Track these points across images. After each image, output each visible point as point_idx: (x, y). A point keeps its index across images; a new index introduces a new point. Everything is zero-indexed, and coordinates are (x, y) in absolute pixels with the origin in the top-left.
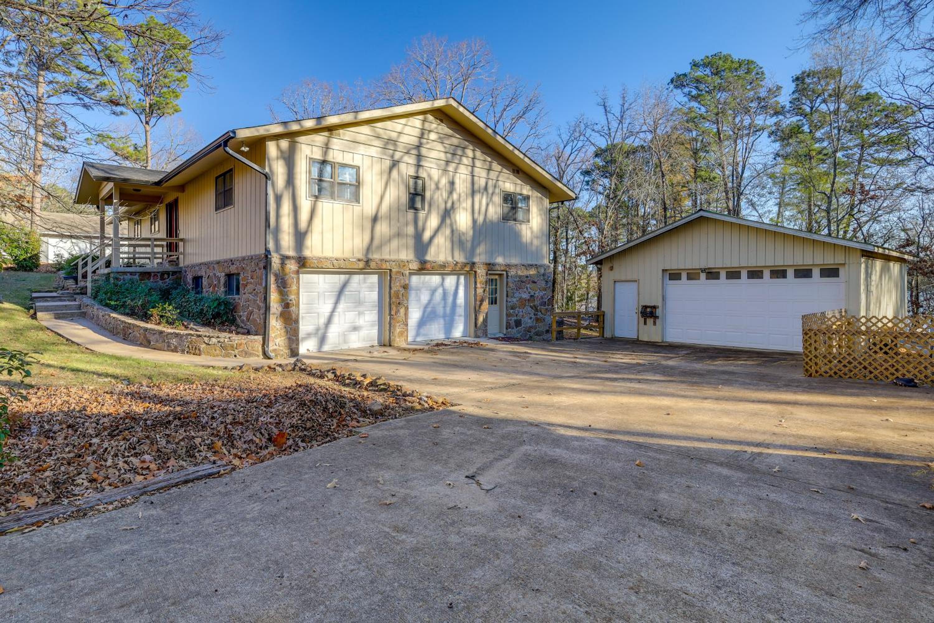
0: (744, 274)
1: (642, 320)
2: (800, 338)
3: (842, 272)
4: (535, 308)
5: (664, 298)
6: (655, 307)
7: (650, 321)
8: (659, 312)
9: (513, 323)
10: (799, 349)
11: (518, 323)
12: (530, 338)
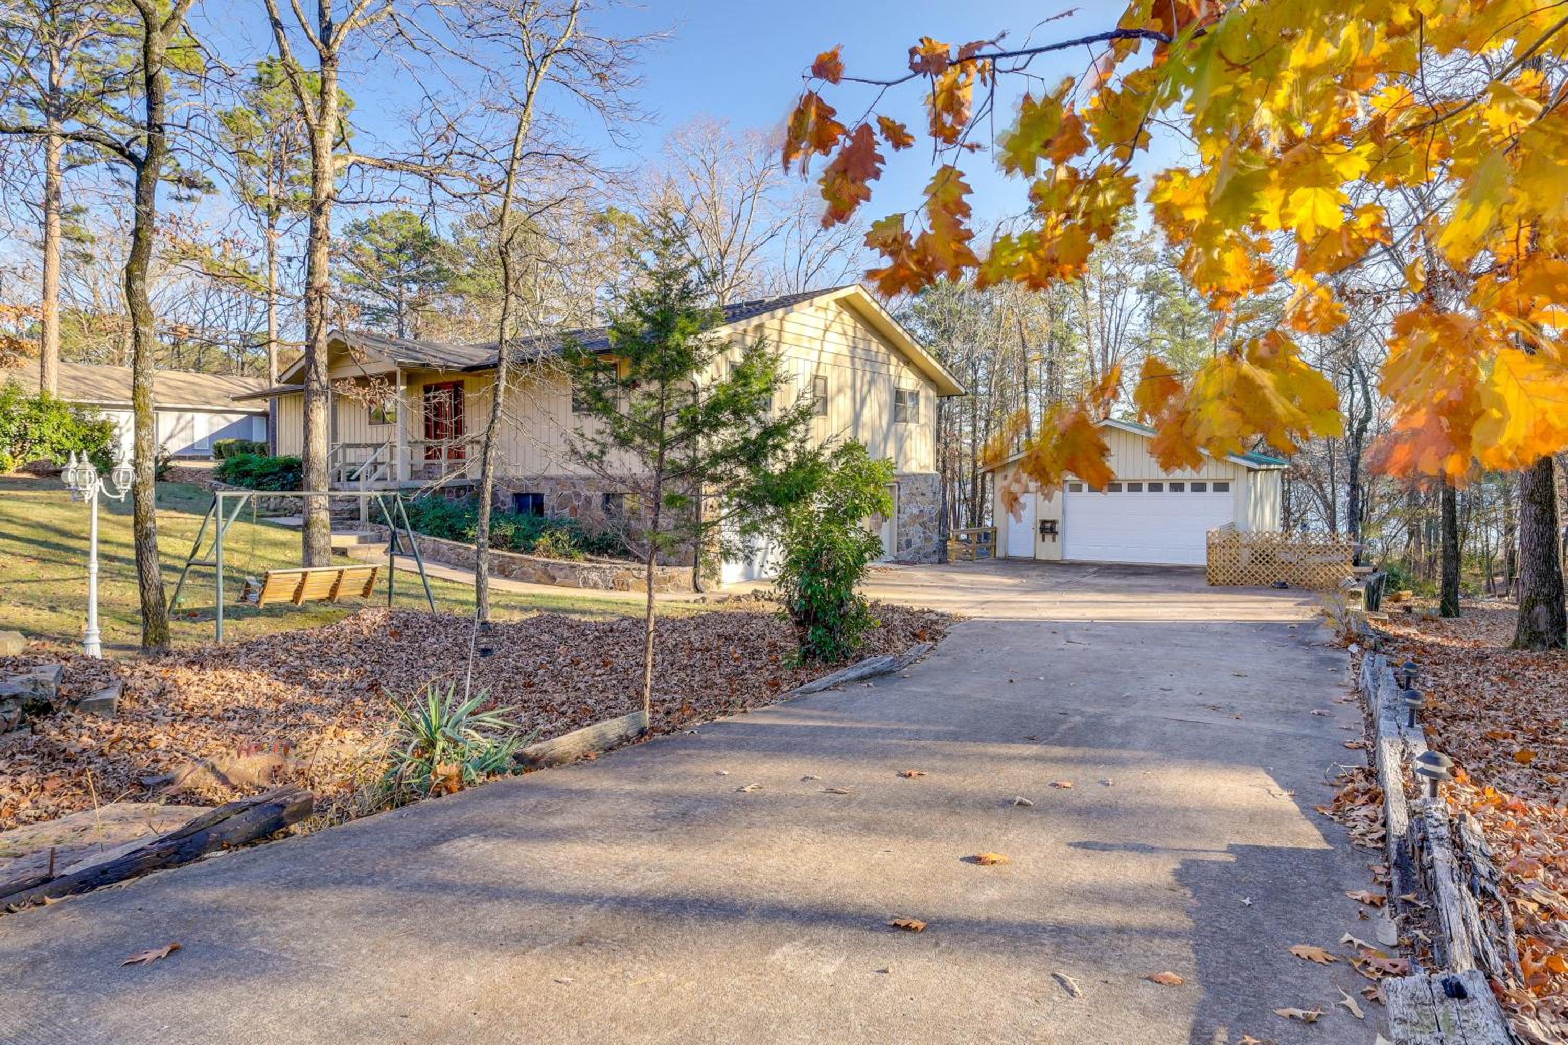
0: (1145, 487)
1: (1040, 536)
2: (1204, 551)
3: (1231, 486)
4: (923, 524)
5: (1064, 512)
6: (1054, 522)
7: (1049, 537)
8: (1058, 528)
9: (904, 545)
10: (1203, 562)
11: (909, 543)
12: (920, 562)
